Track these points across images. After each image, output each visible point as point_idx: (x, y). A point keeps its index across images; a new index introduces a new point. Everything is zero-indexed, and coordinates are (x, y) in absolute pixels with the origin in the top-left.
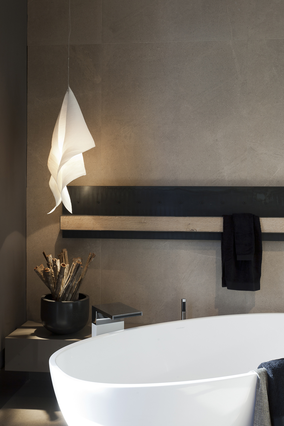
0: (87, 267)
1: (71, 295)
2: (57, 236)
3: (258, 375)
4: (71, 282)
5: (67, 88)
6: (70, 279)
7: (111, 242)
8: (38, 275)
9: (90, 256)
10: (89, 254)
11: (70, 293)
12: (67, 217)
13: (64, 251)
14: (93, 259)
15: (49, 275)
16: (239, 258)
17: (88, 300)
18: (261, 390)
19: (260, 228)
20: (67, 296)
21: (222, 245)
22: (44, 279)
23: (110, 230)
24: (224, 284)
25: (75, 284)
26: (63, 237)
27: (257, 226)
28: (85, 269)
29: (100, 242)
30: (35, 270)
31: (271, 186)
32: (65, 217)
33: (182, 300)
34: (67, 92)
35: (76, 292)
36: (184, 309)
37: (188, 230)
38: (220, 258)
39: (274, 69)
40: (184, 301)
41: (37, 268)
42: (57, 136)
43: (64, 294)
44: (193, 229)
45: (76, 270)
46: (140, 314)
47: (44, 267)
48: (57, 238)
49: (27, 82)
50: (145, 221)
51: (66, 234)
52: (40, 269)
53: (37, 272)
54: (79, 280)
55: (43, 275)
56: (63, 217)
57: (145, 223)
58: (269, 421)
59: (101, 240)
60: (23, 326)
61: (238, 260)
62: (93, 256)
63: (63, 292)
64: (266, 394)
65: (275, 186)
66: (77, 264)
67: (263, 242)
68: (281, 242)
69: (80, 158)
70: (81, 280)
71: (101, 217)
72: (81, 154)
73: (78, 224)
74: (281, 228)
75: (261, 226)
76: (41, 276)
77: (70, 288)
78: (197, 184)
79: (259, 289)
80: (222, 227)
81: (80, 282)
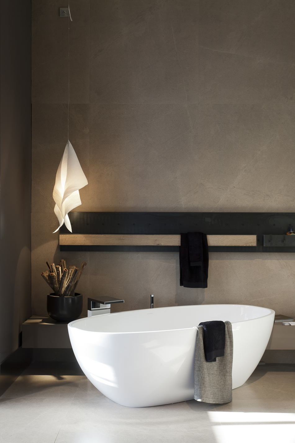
0: (81, 272)
1: (70, 293)
2: (56, 250)
3: (197, 329)
4: (71, 283)
5: (68, 141)
6: (70, 280)
7: (97, 254)
8: (44, 279)
9: (83, 264)
10: (82, 263)
11: (69, 291)
12: (65, 235)
13: (62, 261)
14: (85, 267)
15: (54, 278)
16: (192, 264)
17: (82, 296)
18: (199, 337)
19: (207, 243)
20: (67, 293)
21: (180, 255)
22: (49, 282)
23: (97, 245)
24: (182, 284)
25: (73, 284)
26: (61, 251)
27: (205, 241)
28: (79, 274)
29: (88, 254)
30: (42, 275)
31: (216, 212)
32: (63, 235)
33: (151, 295)
34: (67, 145)
35: (73, 291)
36: (152, 302)
37: (155, 245)
38: (179, 265)
39: (217, 125)
40: (152, 296)
41: (43, 273)
42: (60, 177)
43: (65, 292)
44: (159, 244)
45: (74, 273)
46: (123, 301)
47: (48, 273)
48: (55, 251)
49: (31, 132)
50: (124, 238)
51: (63, 248)
52: (46, 274)
53: (43, 276)
54: (75, 282)
55: (48, 278)
56: (61, 235)
57: (123, 239)
58: (204, 355)
59: (89, 252)
60: (30, 318)
61: (191, 265)
62: (85, 264)
63: (65, 290)
64: (202, 339)
65: (218, 212)
66: (75, 269)
67: (209, 253)
68: (223, 253)
69: (77, 193)
70: (77, 282)
71: (90, 235)
72: (78, 191)
73: (73, 240)
74: (222, 243)
75: (208, 241)
76: (46, 280)
77: (70, 287)
78: (162, 211)
79: (207, 287)
80: (180, 242)
81: (76, 283)
